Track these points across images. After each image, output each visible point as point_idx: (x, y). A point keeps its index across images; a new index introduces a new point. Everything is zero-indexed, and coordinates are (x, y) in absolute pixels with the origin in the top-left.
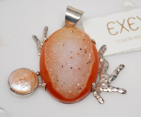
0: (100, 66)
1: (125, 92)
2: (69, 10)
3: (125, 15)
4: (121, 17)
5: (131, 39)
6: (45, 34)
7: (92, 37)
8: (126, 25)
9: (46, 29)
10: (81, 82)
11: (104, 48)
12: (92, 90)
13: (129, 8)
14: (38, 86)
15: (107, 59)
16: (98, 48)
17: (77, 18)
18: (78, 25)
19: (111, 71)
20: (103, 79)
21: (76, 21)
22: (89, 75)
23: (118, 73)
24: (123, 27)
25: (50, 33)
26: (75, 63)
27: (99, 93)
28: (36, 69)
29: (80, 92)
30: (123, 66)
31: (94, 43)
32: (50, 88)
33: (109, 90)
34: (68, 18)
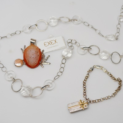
0: (42, 56)
1: (50, 64)
2: (31, 40)
3: (50, 40)
4: (48, 40)
5: (52, 47)
6: (25, 48)
7: (39, 48)
8: (50, 43)
9: (25, 46)
10: (36, 62)
11: (43, 51)
12: (40, 64)
13: (51, 37)
14: (23, 64)
16: (41, 51)
18: (35, 44)
19: (46, 58)
22: (38, 59)
23: (48, 58)
24: (49, 44)
25: (26, 47)
26: (34, 56)
27: (42, 65)
28: (22, 59)
29: (36, 65)
30: (49, 56)
31: (40, 49)
32: (27, 64)
33: (45, 63)
34: (31, 42)
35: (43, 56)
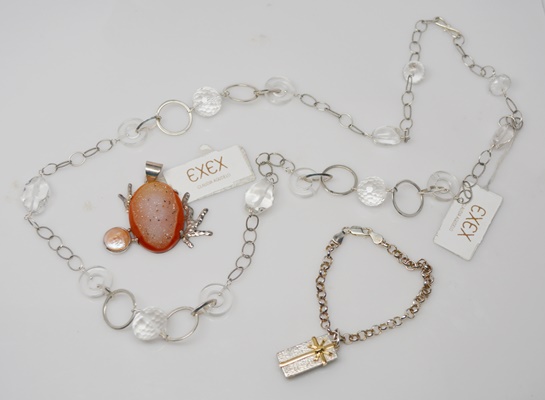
0: (185, 213)
1: (211, 234)
2: (148, 165)
3: (203, 160)
4: (199, 162)
5: (211, 182)
6: (130, 192)
7: (175, 188)
8: (205, 170)
9: (130, 186)
11: (187, 196)
12: (181, 238)
13: (207, 152)
14: (131, 242)
15: (191, 206)
16: (181, 197)
17: (158, 171)
18: (159, 178)
20: (190, 225)
21: (156, 175)
22: (175, 224)
23: (202, 217)
24: (202, 172)
25: (134, 190)
26: (162, 215)
27: (188, 239)
28: (127, 226)
29: (169, 241)
30: (207, 210)
31: (176, 193)
32: (143, 242)
33: (196, 234)
34: (148, 173)
35: (188, 211)
